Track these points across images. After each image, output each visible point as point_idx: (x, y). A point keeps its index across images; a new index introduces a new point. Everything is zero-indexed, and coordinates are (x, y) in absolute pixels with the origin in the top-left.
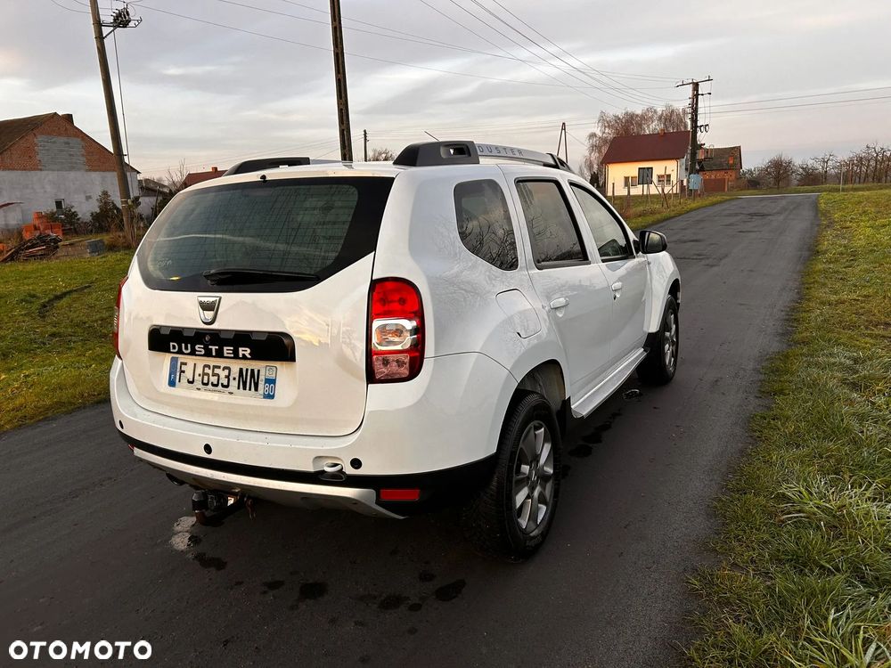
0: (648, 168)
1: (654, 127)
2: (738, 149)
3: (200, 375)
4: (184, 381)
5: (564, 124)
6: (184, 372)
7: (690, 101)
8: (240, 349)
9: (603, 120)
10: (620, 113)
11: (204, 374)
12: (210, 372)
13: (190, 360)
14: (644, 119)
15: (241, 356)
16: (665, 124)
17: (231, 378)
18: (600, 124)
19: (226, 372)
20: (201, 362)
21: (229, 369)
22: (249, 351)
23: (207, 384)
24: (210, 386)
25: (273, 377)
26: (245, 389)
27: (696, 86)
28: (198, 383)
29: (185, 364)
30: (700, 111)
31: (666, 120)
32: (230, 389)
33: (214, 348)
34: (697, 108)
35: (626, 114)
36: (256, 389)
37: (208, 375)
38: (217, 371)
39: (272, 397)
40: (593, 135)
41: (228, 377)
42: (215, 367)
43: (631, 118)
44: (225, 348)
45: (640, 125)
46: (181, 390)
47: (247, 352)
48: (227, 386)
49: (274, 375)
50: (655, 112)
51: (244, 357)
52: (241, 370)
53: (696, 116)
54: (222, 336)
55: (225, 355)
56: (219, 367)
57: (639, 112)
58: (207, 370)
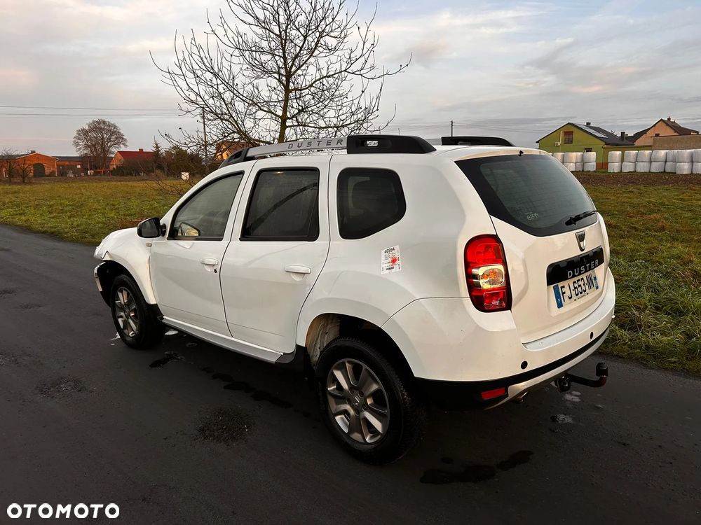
3: (573, 290)
4: (567, 299)
6: (564, 293)
11: (576, 288)
13: (565, 283)
19: (583, 281)
20: (571, 281)
23: (578, 294)
25: (595, 276)
28: (574, 297)
29: (563, 287)
32: (587, 292)
33: (588, 266)
36: (593, 285)
38: (579, 283)
39: (598, 287)
41: (584, 284)
42: (578, 281)
46: (569, 306)
47: (597, 262)
48: (585, 291)
52: (587, 277)
55: (592, 267)
58: (576, 285)
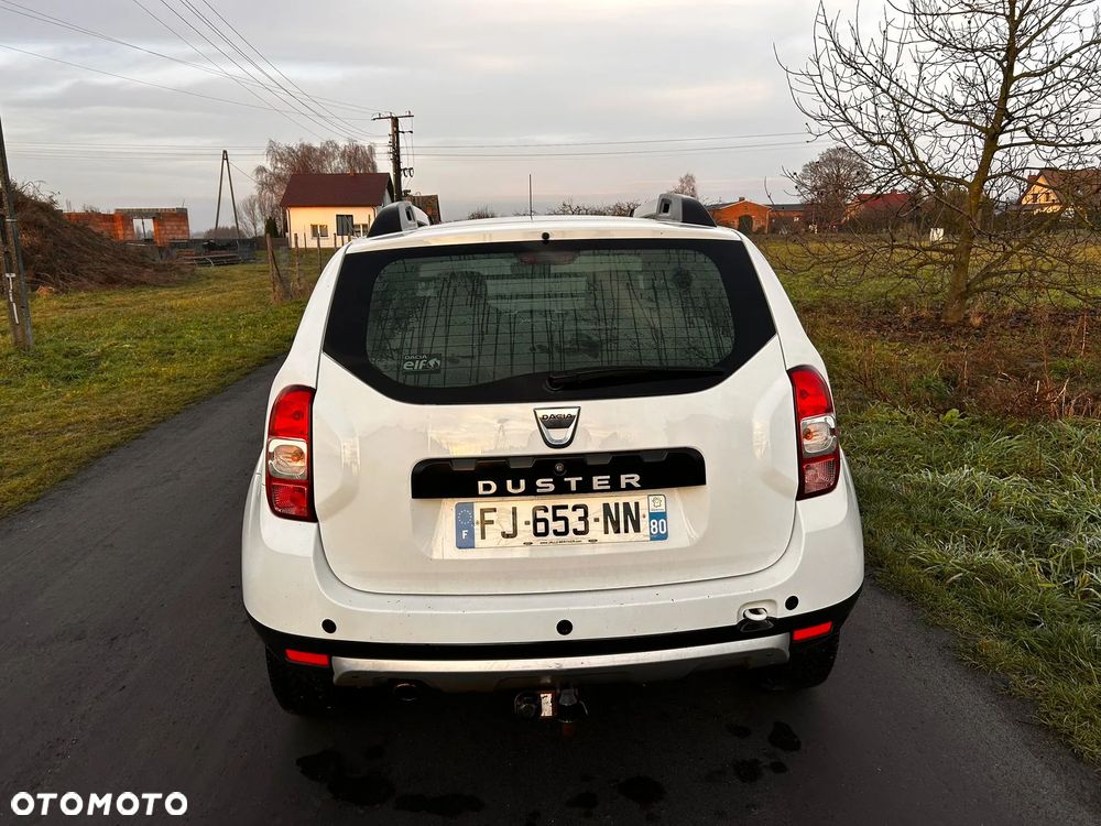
0: (348, 216)
1: (336, 165)
2: (436, 197)
3: (527, 523)
4: (493, 535)
5: (225, 152)
6: (490, 522)
7: (389, 139)
8: (623, 477)
9: (273, 150)
10: (294, 144)
11: (537, 520)
12: (549, 516)
14: (324, 154)
15: (623, 486)
16: (349, 162)
17: (590, 519)
18: (270, 157)
19: (580, 512)
20: (524, 504)
21: (585, 508)
22: (637, 477)
23: (546, 534)
24: (551, 536)
25: (662, 508)
26: (618, 531)
27: (395, 121)
28: (525, 535)
29: (492, 510)
30: (402, 151)
31: (350, 157)
32: (590, 535)
33: (573, 481)
34: (398, 147)
35: (302, 145)
36: (637, 529)
37: (545, 521)
38: (560, 513)
39: (663, 537)
40: (261, 170)
41: (584, 519)
43: (307, 152)
44: (595, 479)
45: (319, 162)
47: (635, 479)
48: (585, 532)
49: (663, 507)
50: (336, 147)
51: (630, 487)
52: (606, 506)
53: (399, 156)
54: (591, 462)
55: (595, 487)
56: (566, 507)
57: (317, 145)
58: (540, 515)
